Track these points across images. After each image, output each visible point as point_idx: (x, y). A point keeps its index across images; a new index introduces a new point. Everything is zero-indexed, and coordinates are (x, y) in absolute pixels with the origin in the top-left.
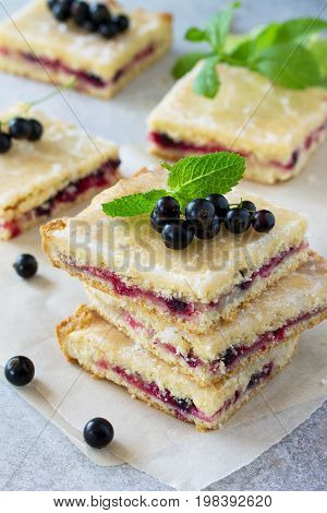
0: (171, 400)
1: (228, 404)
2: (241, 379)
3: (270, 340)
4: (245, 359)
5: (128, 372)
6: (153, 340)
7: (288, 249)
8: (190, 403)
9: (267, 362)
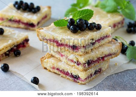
0: (72, 76)
1: (88, 77)
2: (92, 71)
3: (100, 60)
4: (93, 65)
5: (60, 69)
6: (68, 59)
7: (105, 36)
8: (78, 76)
9: (99, 67)
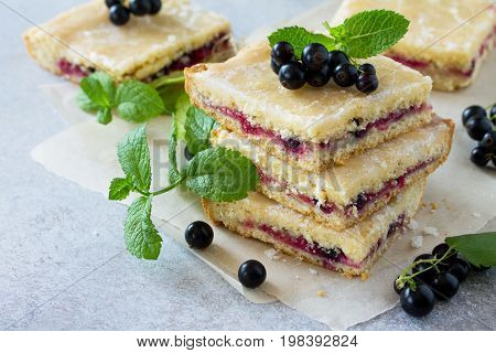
3: (393, 187)
5: (274, 229)
9: (400, 212)
